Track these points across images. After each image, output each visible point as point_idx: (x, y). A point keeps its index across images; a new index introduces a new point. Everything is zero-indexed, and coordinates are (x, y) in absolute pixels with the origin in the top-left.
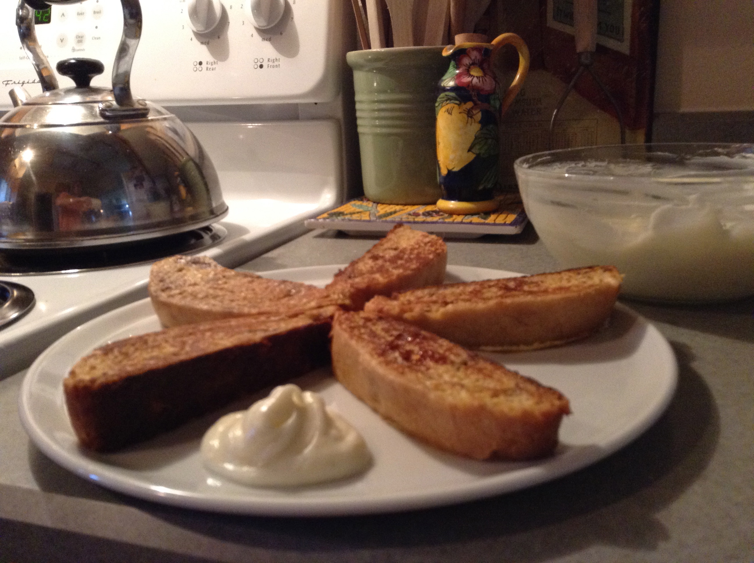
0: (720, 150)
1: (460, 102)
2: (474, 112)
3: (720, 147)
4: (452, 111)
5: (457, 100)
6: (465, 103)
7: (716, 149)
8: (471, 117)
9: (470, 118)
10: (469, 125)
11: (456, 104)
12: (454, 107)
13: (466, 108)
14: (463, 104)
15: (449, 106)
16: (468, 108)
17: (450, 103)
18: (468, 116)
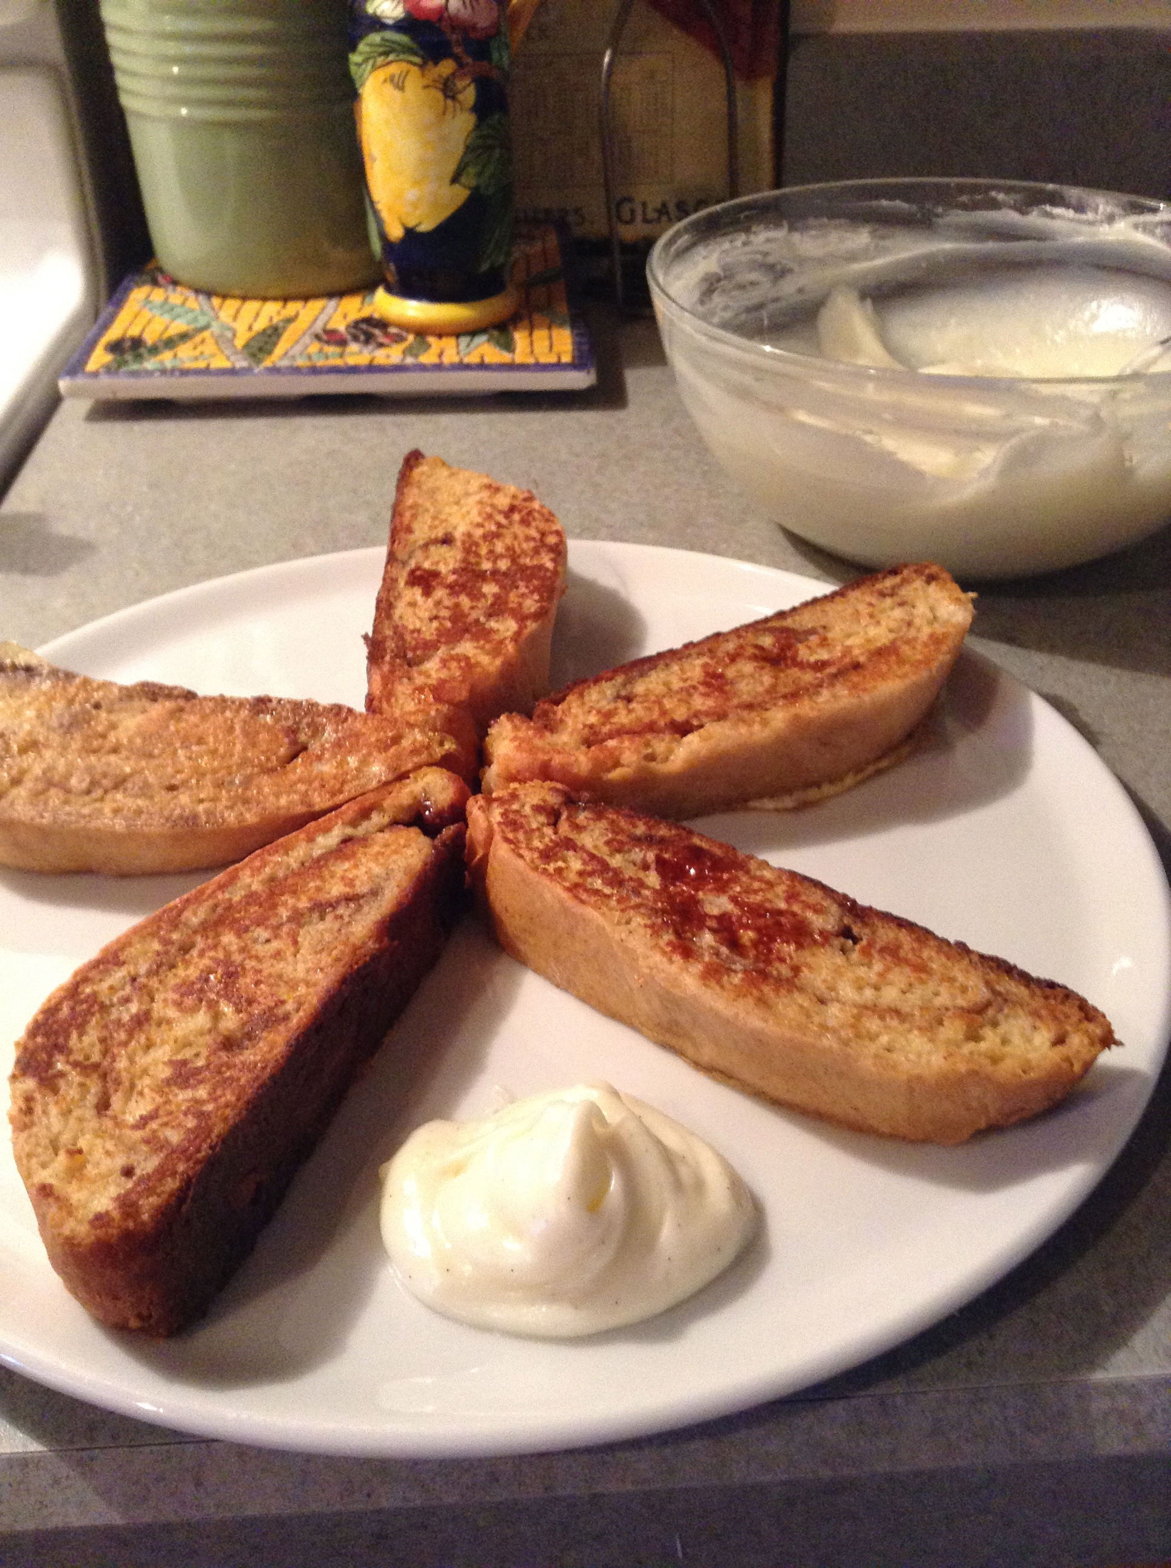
0: (1001, 197)
1: (423, 58)
2: (460, 84)
3: (999, 188)
4: (403, 83)
5: (416, 54)
6: (436, 64)
7: (993, 194)
8: (453, 98)
9: (449, 102)
10: (449, 117)
11: (415, 64)
12: (408, 72)
13: (440, 76)
14: (430, 64)
15: (394, 69)
16: (445, 75)
17: (399, 61)
18: (446, 96)
